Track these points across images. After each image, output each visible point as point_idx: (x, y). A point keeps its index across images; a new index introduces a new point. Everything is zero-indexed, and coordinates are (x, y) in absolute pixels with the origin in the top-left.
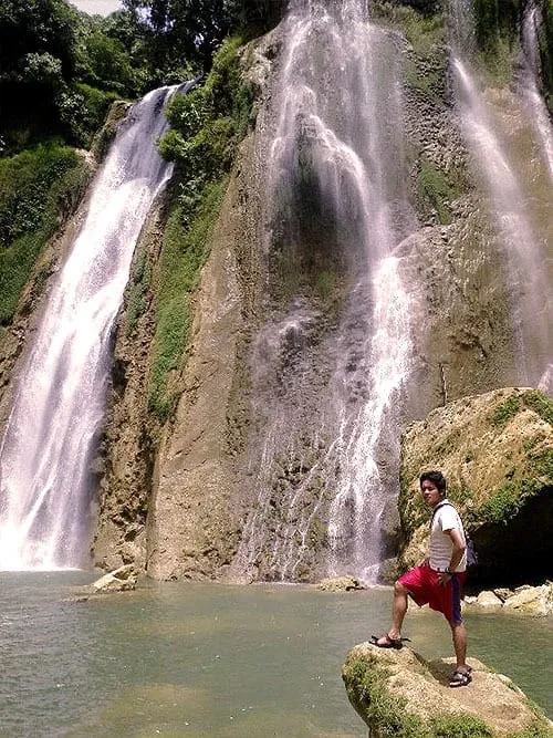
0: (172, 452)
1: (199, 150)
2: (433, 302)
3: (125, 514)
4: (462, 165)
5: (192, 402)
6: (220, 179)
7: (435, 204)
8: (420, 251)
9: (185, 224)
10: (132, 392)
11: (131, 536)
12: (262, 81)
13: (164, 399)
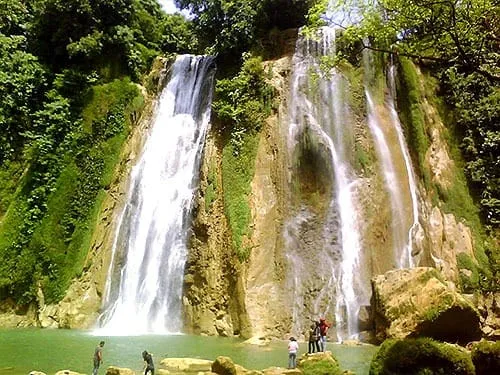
0: (250, 277)
1: (240, 115)
2: (367, 216)
3: (216, 306)
4: (372, 149)
5: (257, 252)
6: (255, 135)
7: (363, 167)
8: (359, 190)
9: (236, 155)
10: (214, 242)
11: (220, 317)
12: (279, 89)
13: (242, 250)
